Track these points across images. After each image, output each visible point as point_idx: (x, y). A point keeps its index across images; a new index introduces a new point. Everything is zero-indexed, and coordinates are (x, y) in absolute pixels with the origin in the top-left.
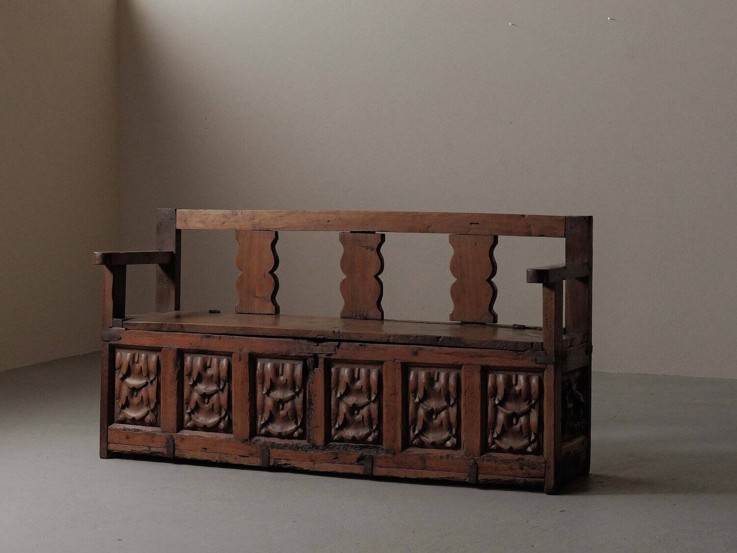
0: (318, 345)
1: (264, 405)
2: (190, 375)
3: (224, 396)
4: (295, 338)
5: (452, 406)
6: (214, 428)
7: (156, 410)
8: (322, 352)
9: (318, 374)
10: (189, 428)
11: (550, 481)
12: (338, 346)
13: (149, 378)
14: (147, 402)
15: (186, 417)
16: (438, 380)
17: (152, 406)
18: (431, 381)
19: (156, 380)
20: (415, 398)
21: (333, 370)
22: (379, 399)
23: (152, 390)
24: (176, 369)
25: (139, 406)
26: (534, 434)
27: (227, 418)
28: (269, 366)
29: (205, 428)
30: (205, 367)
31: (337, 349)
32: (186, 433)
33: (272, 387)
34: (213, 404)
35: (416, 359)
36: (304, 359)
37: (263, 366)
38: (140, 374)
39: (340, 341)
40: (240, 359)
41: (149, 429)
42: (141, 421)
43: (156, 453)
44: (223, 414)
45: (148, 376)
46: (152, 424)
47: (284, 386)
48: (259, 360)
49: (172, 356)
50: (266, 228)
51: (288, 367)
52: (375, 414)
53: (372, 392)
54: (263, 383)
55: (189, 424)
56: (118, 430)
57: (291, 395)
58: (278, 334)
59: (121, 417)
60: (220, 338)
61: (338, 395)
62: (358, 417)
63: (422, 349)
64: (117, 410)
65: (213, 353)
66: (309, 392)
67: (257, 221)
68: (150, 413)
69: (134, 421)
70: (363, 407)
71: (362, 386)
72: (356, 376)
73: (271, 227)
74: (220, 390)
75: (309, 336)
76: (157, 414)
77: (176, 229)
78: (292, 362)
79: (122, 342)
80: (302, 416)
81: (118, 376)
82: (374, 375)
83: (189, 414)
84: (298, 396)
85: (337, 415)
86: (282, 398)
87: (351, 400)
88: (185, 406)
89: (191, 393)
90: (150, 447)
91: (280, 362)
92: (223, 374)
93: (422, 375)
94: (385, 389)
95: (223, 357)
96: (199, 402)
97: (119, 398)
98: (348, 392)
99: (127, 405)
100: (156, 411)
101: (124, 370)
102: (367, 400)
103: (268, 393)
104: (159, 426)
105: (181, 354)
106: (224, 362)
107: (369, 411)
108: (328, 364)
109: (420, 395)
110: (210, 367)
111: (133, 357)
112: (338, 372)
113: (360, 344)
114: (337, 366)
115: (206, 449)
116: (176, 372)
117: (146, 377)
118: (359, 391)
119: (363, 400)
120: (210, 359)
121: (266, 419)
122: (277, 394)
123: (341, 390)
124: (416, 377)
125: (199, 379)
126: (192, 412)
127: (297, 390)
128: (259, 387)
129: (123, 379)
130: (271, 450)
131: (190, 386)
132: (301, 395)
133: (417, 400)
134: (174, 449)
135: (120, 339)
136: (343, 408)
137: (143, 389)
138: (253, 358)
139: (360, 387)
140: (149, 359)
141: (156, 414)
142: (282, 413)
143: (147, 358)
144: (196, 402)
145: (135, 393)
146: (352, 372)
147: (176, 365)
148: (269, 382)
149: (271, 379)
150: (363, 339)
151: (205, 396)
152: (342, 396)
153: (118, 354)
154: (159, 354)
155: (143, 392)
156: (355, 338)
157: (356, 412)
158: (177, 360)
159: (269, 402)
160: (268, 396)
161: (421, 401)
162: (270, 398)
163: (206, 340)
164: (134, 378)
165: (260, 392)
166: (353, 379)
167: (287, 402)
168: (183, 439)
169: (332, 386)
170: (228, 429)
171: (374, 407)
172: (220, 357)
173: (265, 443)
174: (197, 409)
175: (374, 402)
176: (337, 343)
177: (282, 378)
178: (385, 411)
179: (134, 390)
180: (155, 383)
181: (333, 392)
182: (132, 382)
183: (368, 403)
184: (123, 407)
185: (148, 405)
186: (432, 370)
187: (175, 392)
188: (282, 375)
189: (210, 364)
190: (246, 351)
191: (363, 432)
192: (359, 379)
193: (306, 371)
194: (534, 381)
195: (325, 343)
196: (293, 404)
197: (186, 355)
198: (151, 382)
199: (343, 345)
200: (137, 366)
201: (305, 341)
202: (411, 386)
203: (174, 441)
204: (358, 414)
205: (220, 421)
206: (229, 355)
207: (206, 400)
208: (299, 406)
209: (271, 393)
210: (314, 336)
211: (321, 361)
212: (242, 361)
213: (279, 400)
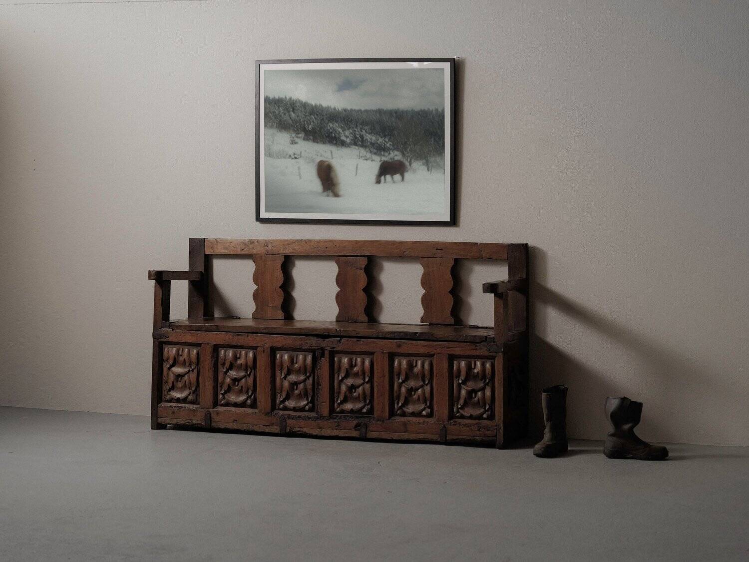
0: (324, 341)
1: (282, 386)
2: (223, 364)
3: (250, 380)
4: (306, 335)
5: (427, 385)
6: (243, 405)
7: (196, 392)
8: (327, 346)
9: (325, 362)
10: (222, 405)
11: (501, 438)
12: (340, 341)
13: (191, 367)
14: (190, 385)
15: (221, 396)
16: (416, 366)
17: (193, 389)
18: (411, 366)
19: (197, 369)
20: (399, 380)
21: (336, 359)
22: (371, 381)
23: (193, 376)
24: (212, 360)
25: (182, 389)
26: (489, 404)
27: (253, 396)
28: (286, 357)
29: (236, 405)
30: (236, 358)
31: (339, 343)
32: (221, 409)
33: (289, 373)
34: (242, 387)
35: (400, 350)
36: (313, 351)
37: (281, 357)
38: (184, 364)
39: (342, 337)
41: (191, 406)
42: (185, 400)
43: (196, 424)
44: (250, 393)
45: (190, 365)
46: (193, 403)
47: (298, 372)
48: (278, 352)
49: (209, 350)
50: (277, 253)
51: (301, 357)
52: (368, 392)
53: (366, 376)
54: (281, 369)
55: (222, 402)
56: (166, 408)
57: (303, 378)
58: (293, 332)
59: (168, 397)
60: (248, 336)
61: (340, 378)
62: (355, 394)
63: (404, 343)
64: (165, 392)
65: (242, 347)
66: (318, 376)
67: (270, 247)
68: (191, 394)
69: (178, 400)
70: (358, 387)
71: (358, 371)
72: (354, 363)
73: (282, 252)
74: (247, 375)
75: (317, 333)
76: (197, 395)
77: (205, 254)
78: (304, 353)
79: (170, 339)
80: (312, 394)
81: (166, 366)
82: (367, 363)
83: (222, 394)
84: (309, 379)
85: (339, 393)
86: (296, 380)
87: (350, 381)
88: (219, 388)
89: (224, 378)
90: (191, 420)
91: (295, 353)
92: (250, 363)
93: (404, 363)
94: (376, 373)
95: (250, 350)
96: (231, 385)
97: (167, 383)
98: (347, 376)
99: (173, 388)
101: (171, 362)
102: (362, 381)
103: (285, 378)
104: (198, 404)
105: (216, 348)
106: (251, 354)
107: (364, 389)
108: (332, 354)
109: (402, 377)
110: (239, 358)
111: (178, 351)
112: (340, 361)
113: (357, 339)
114: (340, 356)
115: (236, 421)
116: (213, 362)
117: (188, 366)
118: (356, 375)
119: (359, 381)
120: (239, 352)
121: (284, 397)
122: (293, 378)
123: (342, 375)
124: (400, 363)
125: (231, 367)
126: (225, 393)
127: (308, 375)
128: (278, 373)
129: (169, 369)
130: (288, 421)
131: (224, 373)
132: (311, 379)
133: (400, 381)
134: (211, 421)
135: (168, 337)
136: (344, 388)
137: (186, 376)
138: (273, 351)
140: (191, 353)
142: (296, 392)
143: (189, 352)
144: (229, 385)
145: (180, 379)
146: (350, 361)
147: (213, 357)
148: (286, 369)
149: (288, 366)
150: (359, 335)
151: (235, 380)
152: (343, 379)
153: (166, 350)
154: (199, 348)
155: (186, 378)
156: (353, 334)
157: (354, 391)
158: (214, 353)
159: (286, 384)
160: (285, 379)
161: (403, 382)
162: (287, 381)
163: (236, 337)
164: (179, 367)
165: (279, 376)
166: (351, 366)
167: (300, 383)
168: (218, 413)
169: (335, 371)
170: (254, 405)
171: (367, 386)
172: (247, 350)
173: (283, 416)
174: (229, 390)
175: (367, 383)
176: (339, 339)
177: (296, 366)
178: (376, 390)
179: (179, 376)
180: (195, 371)
181: (336, 376)
182: (178, 370)
183: (363, 384)
184: (170, 390)
185: (190, 388)
186: (412, 358)
187: (213, 378)
188: (296, 363)
189: (240, 355)
190: (268, 345)
191: (358, 406)
192: (356, 365)
193: (315, 360)
194: (488, 365)
195: (330, 339)
196: (305, 385)
197: (220, 349)
198: (193, 371)
199: (344, 340)
200: (181, 358)
201: (313, 338)
202: (396, 370)
203: (210, 415)
204: (355, 392)
205: (247, 399)
206: (254, 348)
207: (236, 383)
208: (309, 387)
209: (287, 377)
210: (321, 333)
211: (327, 353)
212: (265, 353)
213: (294, 382)
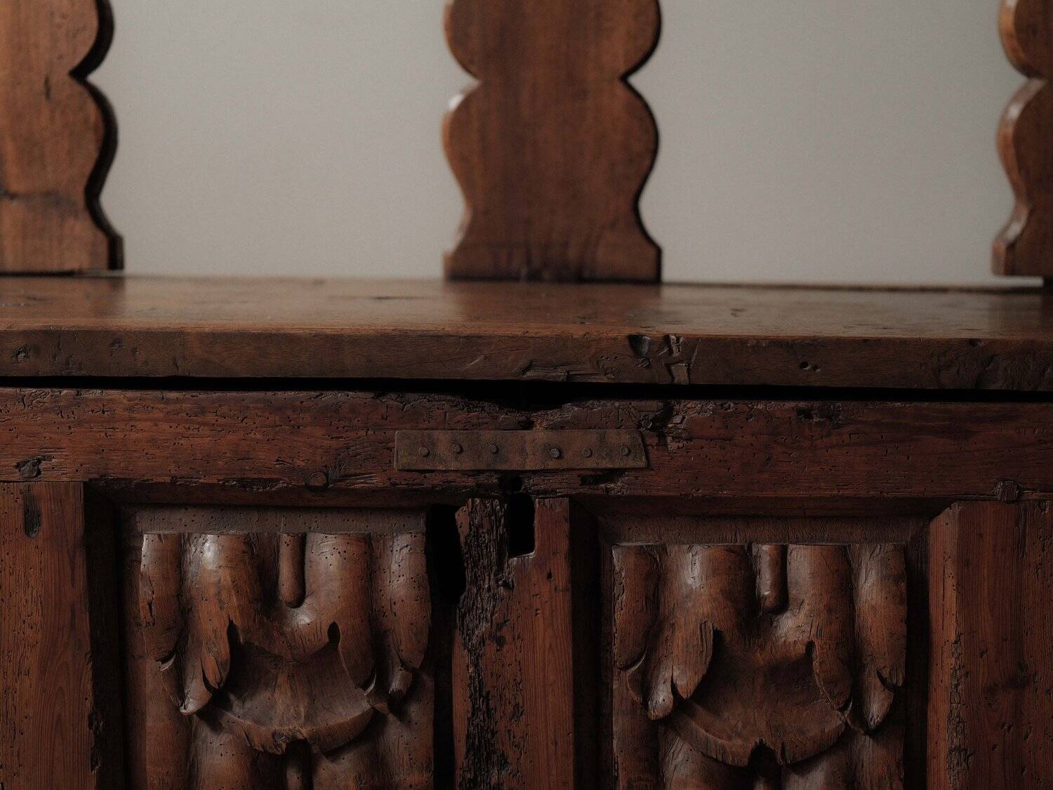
0: (528, 425)
1: (188, 778)
4: (379, 386)
8: (552, 465)
9: (534, 589)
12: (660, 425)
21: (621, 558)
22: (907, 717)
28: (213, 552)
31: (652, 440)
33: (246, 677)
36: (434, 508)
37: (176, 556)
39: (672, 393)
40: (31, 521)
47: (315, 666)
48: (143, 520)
51: (330, 554)
54: (178, 655)
57: (357, 713)
58: (270, 366)
61: (659, 705)
66: (479, 693)
71: (810, 646)
72: (766, 589)
75: (474, 367)
78: (361, 526)
82: (878, 582)
84: (402, 715)
86: (304, 732)
87: (741, 727)
91: (283, 528)
98: (720, 684)
102: (836, 721)
103: (212, 713)
108: (596, 524)
112: (654, 575)
113: (802, 404)
114: (642, 536)
122: (275, 713)
123: (681, 674)
127: (396, 683)
128: (153, 674)
132: (420, 715)
139: (801, 649)
148: (224, 648)
149: (232, 630)
150: (817, 379)
152: (682, 709)
160: (216, 727)
162: (225, 738)
165: (163, 702)
166: (753, 604)
167: (334, 751)
169: (618, 651)
171: (876, 757)
175: (878, 732)
176: (651, 407)
177: (303, 618)
181: (621, 687)
183: (843, 740)
188: (299, 601)
190: (65, 472)
192: (783, 602)
193: (448, 575)
199: (690, 412)
201: (442, 405)
208: (410, 777)
209: (228, 707)
210: (509, 368)
211: (549, 515)
212: (41, 532)
213: (284, 746)
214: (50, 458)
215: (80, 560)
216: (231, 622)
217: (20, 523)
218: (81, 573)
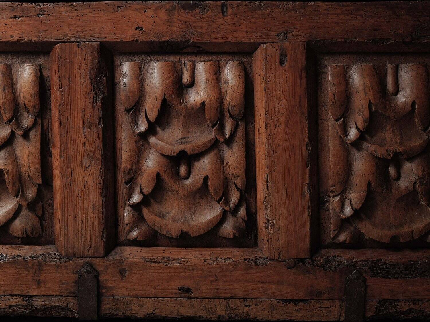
1: (346, 172)
2: (136, 108)
7: (39, 203)
10: (135, 243)
13: (19, 124)
14: (18, 184)
15: (128, 215)
17: (31, 193)
19: (39, 127)
23: (27, 152)
24: (96, 97)
29: (185, 240)
30: (178, 87)
32: (129, 254)
40: (282, 59)
41: (25, 252)
42: (1, 234)
43: (45, 309)
44: (233, 200)
45: (15, 118)
46: (29, 240)
48: (327, 60)
54: (345, 117)
57: (422, 141)
65: (199, 49)
68: (25, 212)
76: (43, 213)
78: (422, 60)
83: (137, 207)
86: (400, 149)
88: (122, 189)
89: (138, 154)
90: (28, 297)
91: (387, 64)
95: (225, 58)
96: (164, 176)
100: (40, 205)
104: (51, 242)
105: (106, 56)
110: (192, 85)
115: (188, 290)
117: (10, 121)
120: (188, 64)
125: (166, 116)
126: (146, 201)
128: (333, 125)
130: (371, 282)
131: (138, 137)
134: (99, 296)
138: (315, 55)
140: (15, 76)
141: (40, 213)
143: (7, 72)
144: (156, 175)
147: (96, 85)
149: (369, 105)
151: (180, 160)
154: (41, 60)
158: (99, 72)
159: (362, 164)
162: (364, 153)
165: (337, 140)
168: (122, 270)
172: (218, 58)
173: (351, 267)
174: (158, 193)
180: (35, 135)
185: (19, 192)
187: (98, 154)
188: (397, 93)
189: (192, 77)
190: (299, 37)
197: (119, 58)
198: (25, 134)
203: (97, 277)
205: (222, 219)
206: (245, 50)
207: (183, 170)
209: (366, 140)
212: (287, 64)
213: (392, 155)
214: (291, 32)
215: (304, 75)
216: (370, 101)
217: (278, 60)
218: (304, 82)
